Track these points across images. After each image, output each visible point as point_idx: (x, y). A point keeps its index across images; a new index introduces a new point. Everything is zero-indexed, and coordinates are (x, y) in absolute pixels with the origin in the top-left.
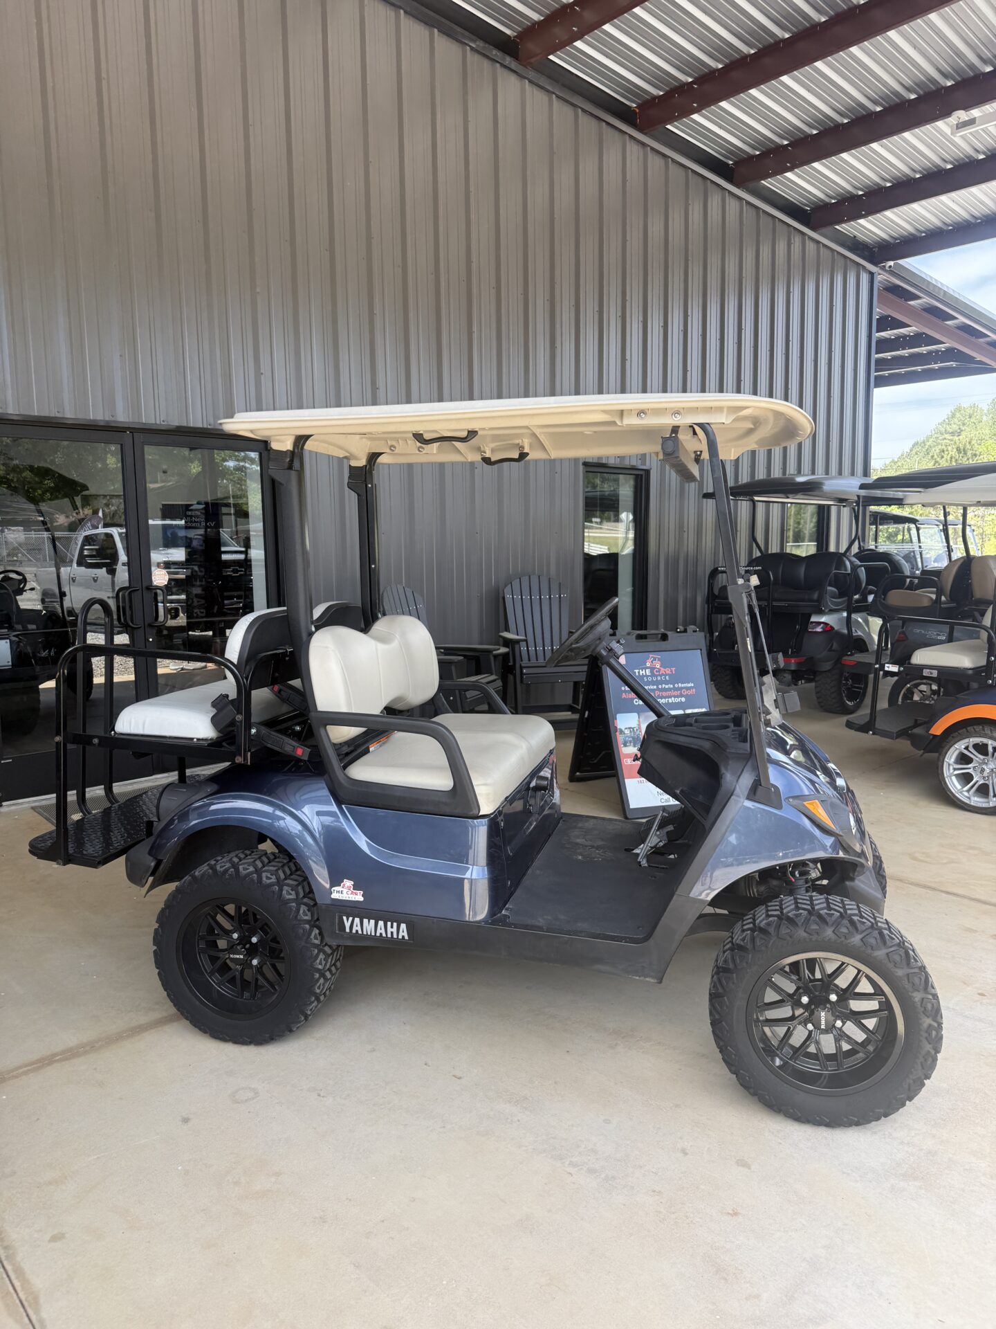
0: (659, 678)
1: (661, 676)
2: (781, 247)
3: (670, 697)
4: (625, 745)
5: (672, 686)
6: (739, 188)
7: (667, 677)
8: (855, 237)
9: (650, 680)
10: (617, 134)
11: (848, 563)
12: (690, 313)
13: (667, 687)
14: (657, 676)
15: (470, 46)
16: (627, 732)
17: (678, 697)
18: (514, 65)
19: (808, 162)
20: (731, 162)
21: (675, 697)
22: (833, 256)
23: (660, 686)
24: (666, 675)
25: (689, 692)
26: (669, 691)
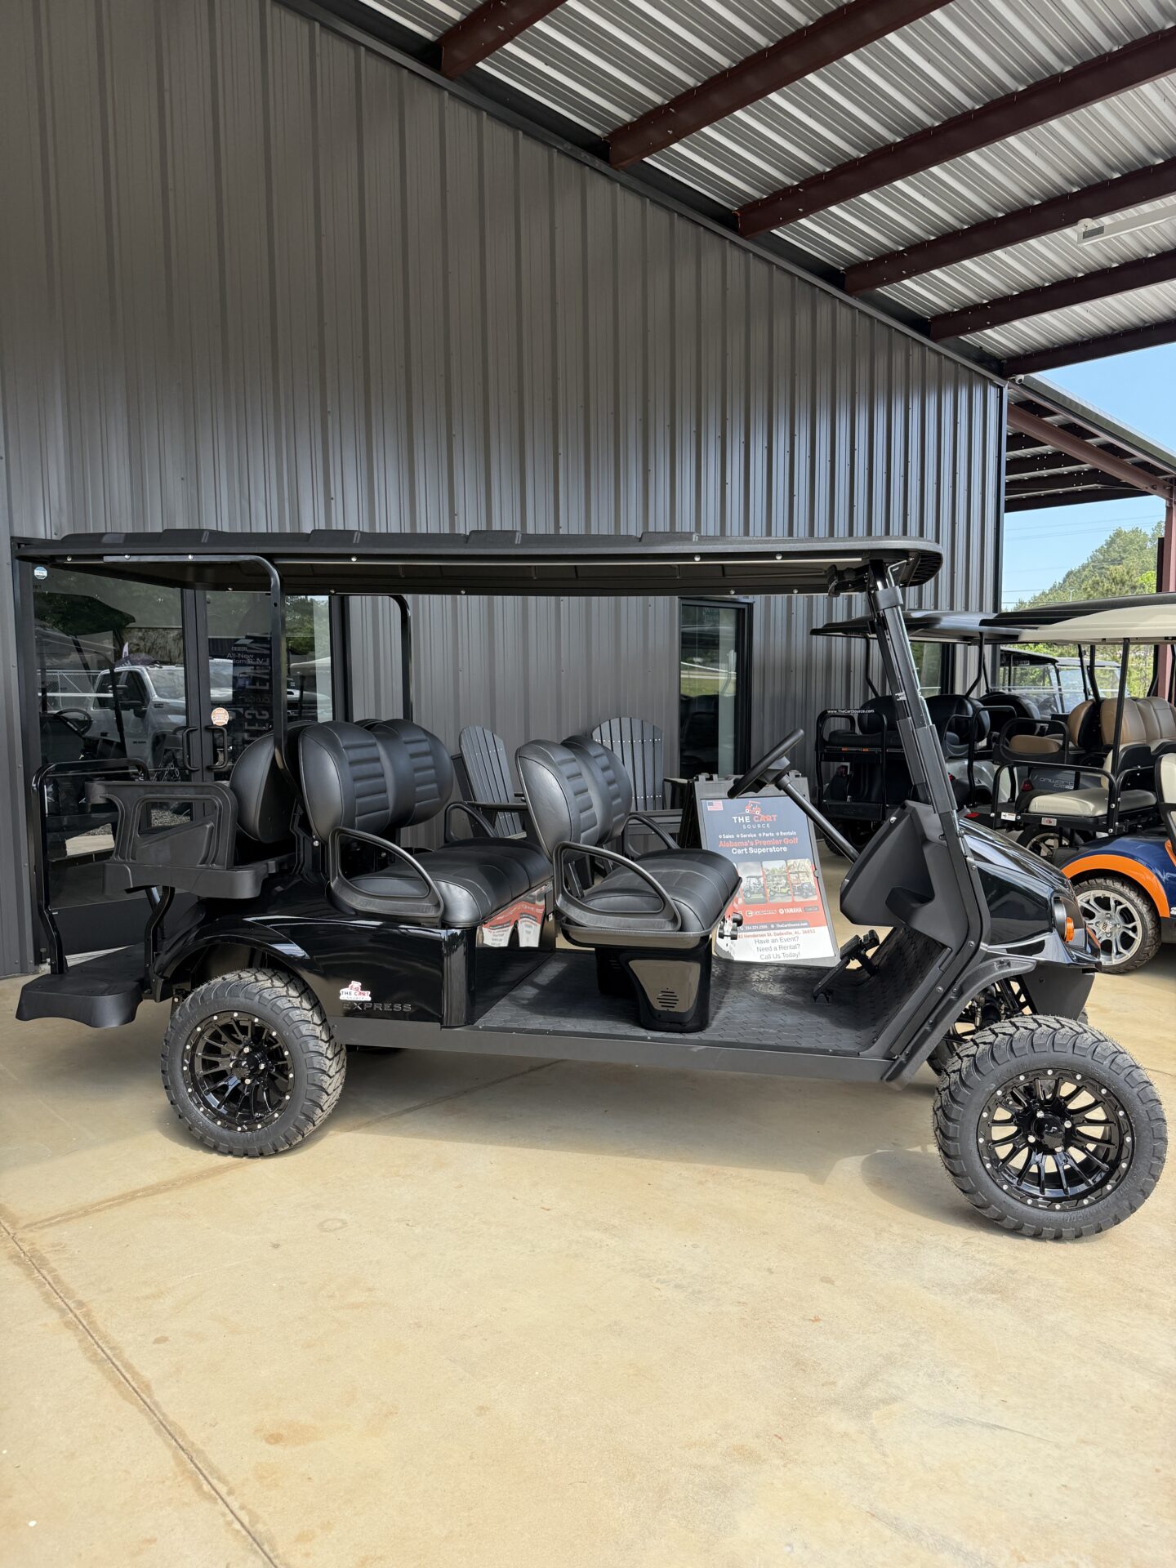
0: (759, 826)
1: (761, 823)
2: (899, 359)
3: (771, 846)
5: (773, 835)
6: (851, 296)
7: (768, 825)
8: (981, 348)
9: (749, 827)
10: (716, 240)
11: (969, 706)
12: (796, 433)
13: (767, 835)
14: (757, 824)
15: (557, 149)
17: (779, 846)
18: (603, 167)
19: (927, 269)
20: (843, 268)
21: (776, 846)
22: (956, 369)
23: (760, 835)
24: (767, 822)
25: (792, 842)
26: (770, 840)
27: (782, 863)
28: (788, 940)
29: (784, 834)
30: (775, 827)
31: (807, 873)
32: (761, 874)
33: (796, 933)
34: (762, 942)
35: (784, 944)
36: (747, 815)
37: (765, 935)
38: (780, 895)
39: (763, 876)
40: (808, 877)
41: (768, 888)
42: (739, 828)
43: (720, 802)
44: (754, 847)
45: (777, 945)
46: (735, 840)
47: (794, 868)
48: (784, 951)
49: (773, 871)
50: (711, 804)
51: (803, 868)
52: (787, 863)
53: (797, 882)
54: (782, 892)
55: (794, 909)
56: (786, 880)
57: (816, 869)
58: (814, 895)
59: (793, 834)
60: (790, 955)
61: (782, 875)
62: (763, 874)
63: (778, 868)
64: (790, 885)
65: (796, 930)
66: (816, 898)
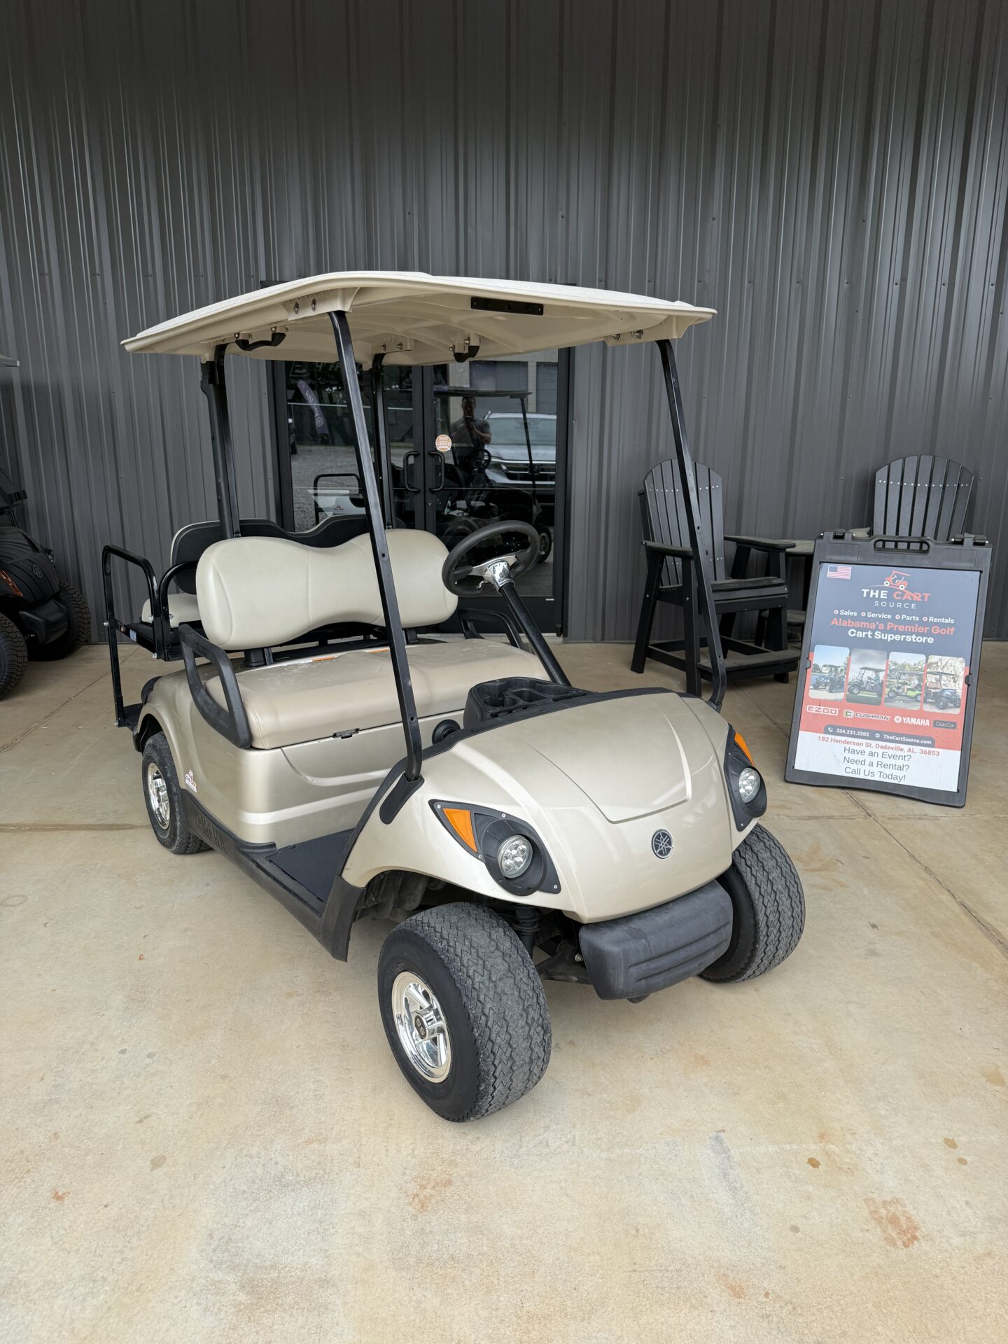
0: (899, 605)
1: (903, 603)
3: (910, 634)
4: (816, 687)
7: (913, 606)
9: (884, 604)
13: (909, 618)
14: (896, 602)
16: (824, 670)
17: (923, 635)
21: (918, 634)
23: (898, 617)
24: (911, 602)
25: (943, 631)
26: (911, 625)
27: (922, 657)
28: (894, 757)
29: (936, 620)
30: (922, 610)
31: (955, 678)
32: (884, 668)
33: (909, 750)
34: (854, 752)
35: (885, 761)
36: (885, 588)
37: (861, 744)
38: (903, 698)
39: (886, 671)
40: (955, 682)
41: (887, 687)
42: (869, 604)
43: (849, 568)
44: (884, 631)
45: (875, 760)
46: (859, 618)
47: (938, 666)
48: (882, 770)
49: (904, 666)
50: (835, 570)
51: (952, 668)
52: (927, 659)
53: (935, 686)
54: (908, 694)
55: (919, 720)
56: (919, 680)
57: (970, 674)
58: (956, 707)
59: (952, 621)
60: (890, 777)
61: (915, 672)
62: (887, 668)
63: (912, 663)
64: (923, 688)
65: (911, 747)
66: (957, 712)
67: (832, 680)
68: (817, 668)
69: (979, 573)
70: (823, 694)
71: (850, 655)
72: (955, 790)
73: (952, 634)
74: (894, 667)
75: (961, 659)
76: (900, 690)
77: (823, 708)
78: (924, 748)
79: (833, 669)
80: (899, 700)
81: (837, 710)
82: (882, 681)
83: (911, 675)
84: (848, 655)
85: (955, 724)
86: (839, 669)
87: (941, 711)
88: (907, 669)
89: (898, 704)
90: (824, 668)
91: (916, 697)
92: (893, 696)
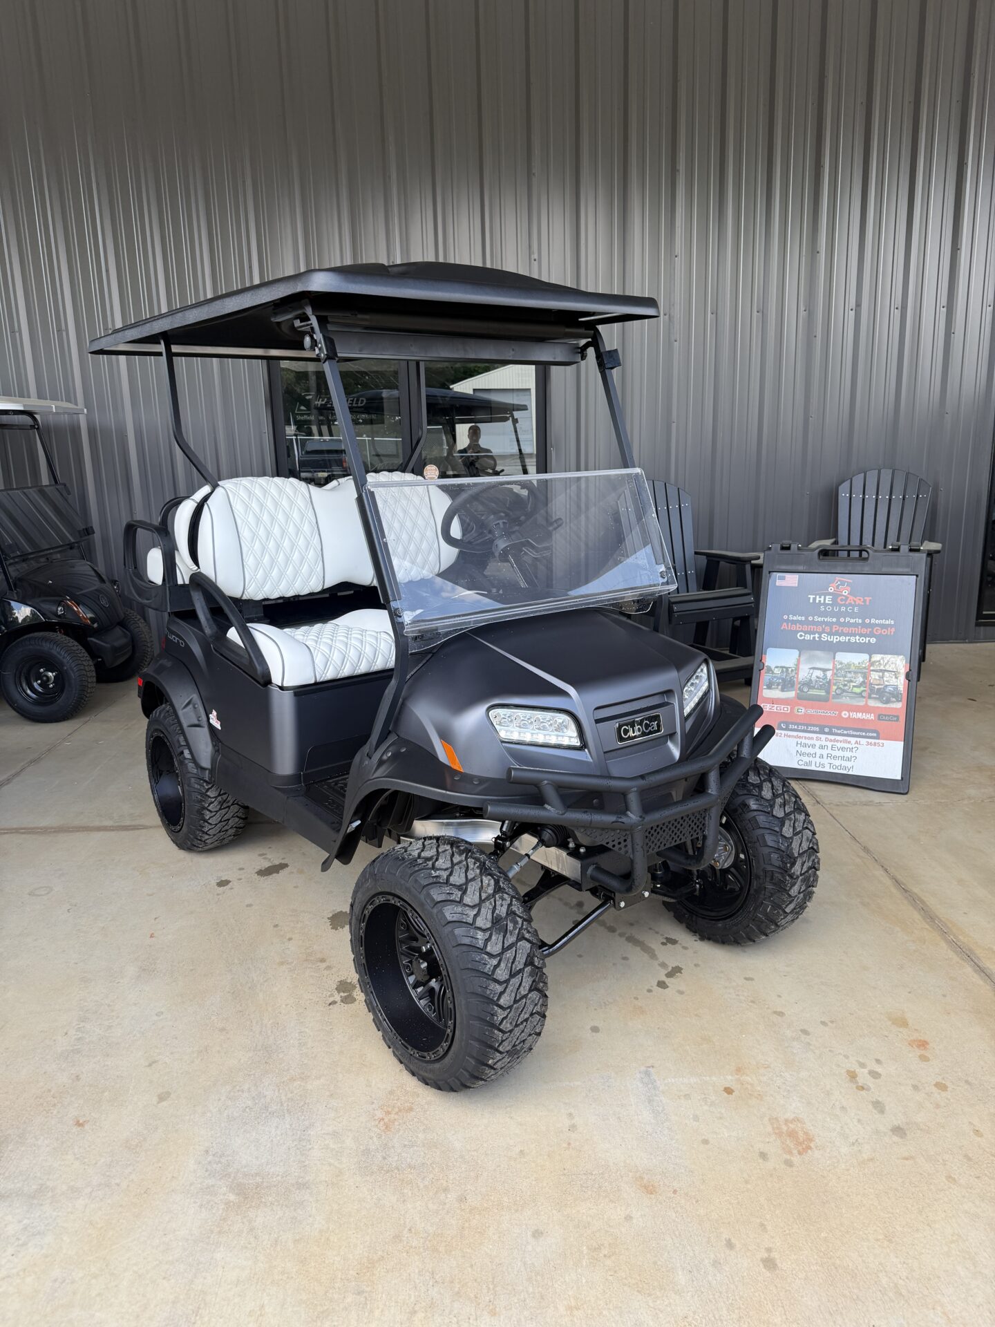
0: (843, 609)
1: (847, 606)
3: (854, 635)
4: (769, 687)
7: (856, 609)
9: (829, 609)
13: (852, 621)
14: (840, 606)
16: (776, 671)
17: (866, 636)
21: (861, 635)
23: (842, 620)
24: (854, 606)
25: (884, 632)
26: (855, 627)
27: (865, 657)
28: (843, 749)
29: (877, 622)
30: (865, 612)
31: (896, 674)
32: (831, 668)
33: (856, 742)
34: (805, 745)
35: (834, 753)
37: (812, 738)
38: (850, 695)
39: (833, 670)
40: (896, 678)
41: (835, 684)
42: (815, 608)
43: (796, 576)
44: (831, 634)
45: (825, 752)
46: (807, 622)
47: (880, 664)
48: (832, 761)
49: (849, 665)
50: (783, 578)
51: (893, 666)
52: (870, 658)
53: (878, 682)
54: (853, 691)
55: (864, 714)
56: (863, 678)
57: (910, 670)
58: (898, 701)
59: (893, 622)
60: (839, 767)
61: (859, 671)
62: (833, 667)
63: (856, 663)
64: (868, 685)
65: (858, 739)
66: (899, 706)
67: (783, 679)
68: (769, 669)
69: (915, 577)
70: (776, 693)
71: (799, 656)
72: (899, 777)
73: (892, 633)
74: (840, 666)
75: (902, 657)
76: (846, 688)
77: (776, 706)
78: (870, 740)
79: (784, 669)
80: (846, 697)
81: (789, 707)
82: (830, 680)
83: (855, 673)
84: (797, 656)
85: (898, 717)
86: (790, 669)
87: (884, 706)
88: (853, 668)
89: (845, 700)
90: (776, 669)
91: (861, 694)
92: (839, 693)
